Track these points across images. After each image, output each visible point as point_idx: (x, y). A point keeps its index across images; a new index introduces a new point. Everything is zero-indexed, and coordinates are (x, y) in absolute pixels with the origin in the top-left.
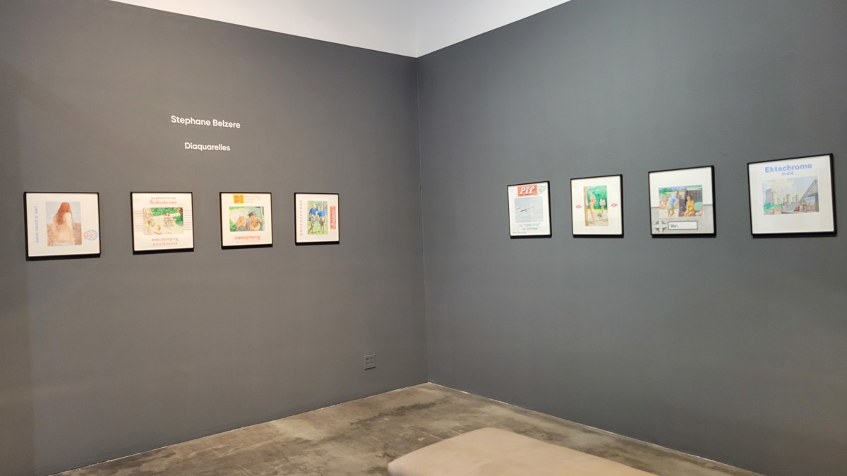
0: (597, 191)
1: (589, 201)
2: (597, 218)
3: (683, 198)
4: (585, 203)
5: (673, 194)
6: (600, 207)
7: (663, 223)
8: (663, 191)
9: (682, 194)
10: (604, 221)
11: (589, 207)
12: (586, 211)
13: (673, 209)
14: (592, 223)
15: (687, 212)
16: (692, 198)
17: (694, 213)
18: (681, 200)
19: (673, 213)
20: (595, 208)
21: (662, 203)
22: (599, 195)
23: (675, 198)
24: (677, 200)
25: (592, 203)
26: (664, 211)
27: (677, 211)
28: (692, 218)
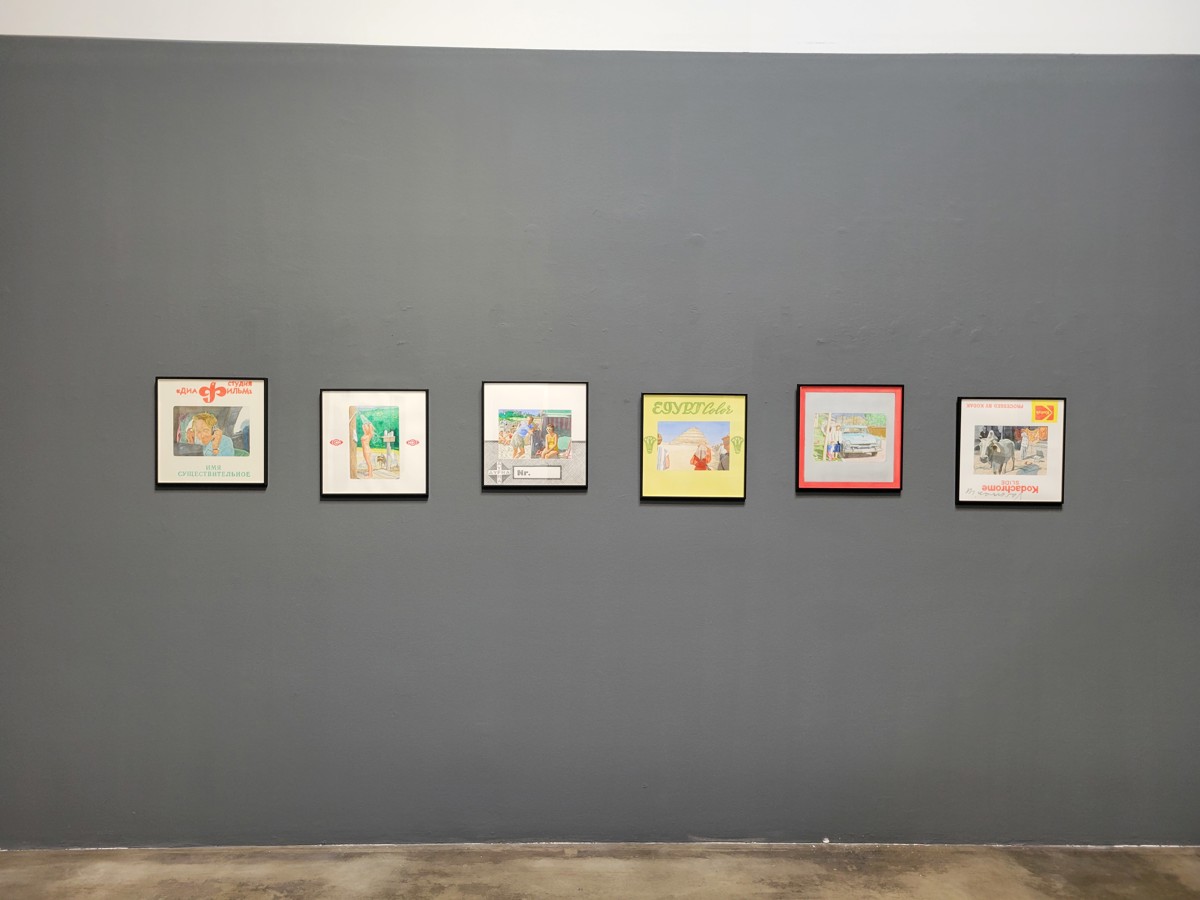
0: (378, 416)
1: (360, 432)
2: (378, 465)
3: (540, 428)
4: (351, 436)
5: (524, 422)
6: (382, 445)
7: (504, 467)
8: (507, 415)
9: (539, 422)
10: (392, 470)
11: (359, 444)
12: (352, 451)
13: (523, 445)
14: (367, 473)
15: (545, 451)
16: (554, 429)
17: (557, 452)
18: (535, 432)
19: (523, 452)
20: (372, 446)
21: (505, 435)
22: (381, 423)
23: (527, 428)
24: (531, 432)
25: (366, 438)
26: (507, 447)
27: (528, 449)
28: (552, 461)
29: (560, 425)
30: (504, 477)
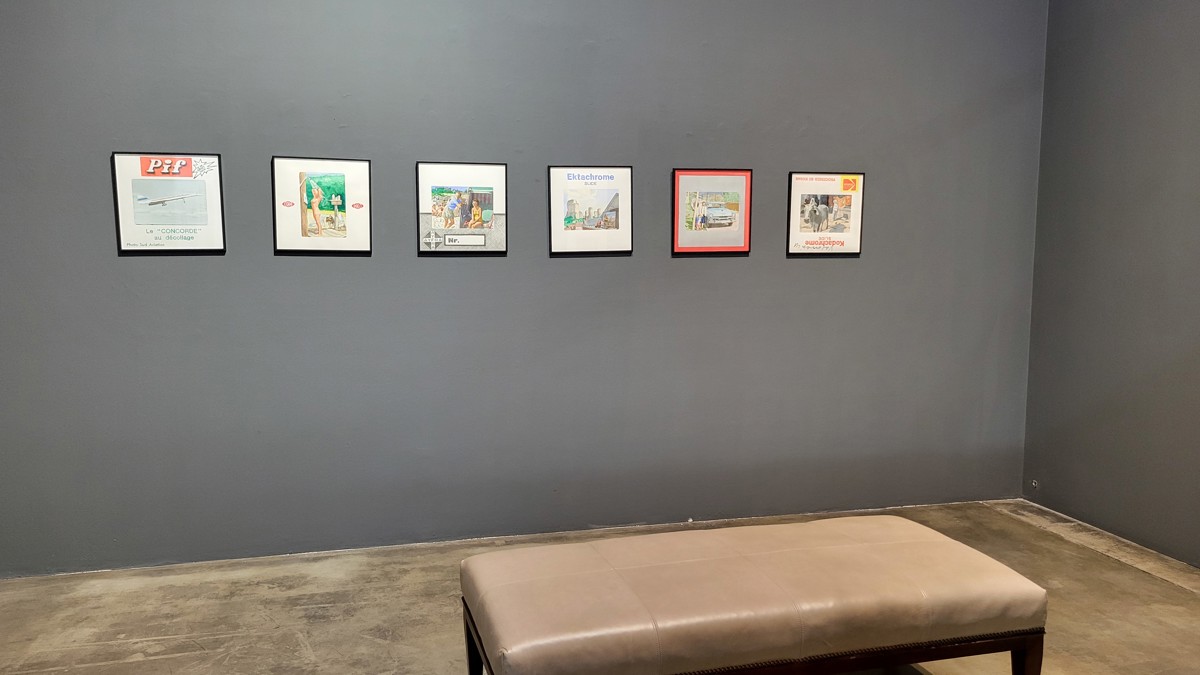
0: (327, 181)
1: (310, 196)
3: (467, 202)
4: (302, 199)
5: (454, 197)
6: (332, 207)
7: (437, 235)
8: (439, 191)
9: (466, 197)
10: (339, 229)
11: (310, 206)
12: (303, 213)
13: (453, 217)
14: (316, 232)
15: (472, 221)
16: (478, 204)
17: (482, 223)
18: (463, 206)
19: (453, 223)
20: (321, 208)
21: (437, 207)
22: (329, 188)
23: (456, 203)
24: (459, 205)
25: (315, 201)
26: (439, 218)
27: (457, 220)
28: (477, 231)
29: (484, 200)
30: (437, 244)
